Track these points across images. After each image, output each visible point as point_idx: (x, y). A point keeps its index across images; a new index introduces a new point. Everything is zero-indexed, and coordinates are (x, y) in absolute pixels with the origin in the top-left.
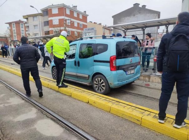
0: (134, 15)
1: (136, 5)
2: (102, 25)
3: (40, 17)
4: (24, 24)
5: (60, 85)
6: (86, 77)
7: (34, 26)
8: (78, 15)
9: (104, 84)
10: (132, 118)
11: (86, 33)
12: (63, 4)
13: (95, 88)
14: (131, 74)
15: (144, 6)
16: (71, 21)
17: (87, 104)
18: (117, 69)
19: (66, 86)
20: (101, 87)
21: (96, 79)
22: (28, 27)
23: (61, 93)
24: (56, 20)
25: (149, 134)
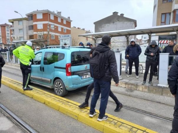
0: (114, 23)
1: (115, 13)
2: (85, 30)
3: (25, 22)
4: (10, 27)
5: (25, 88)
6: (49, 81)
7: (20, 30)
8: (62, 20)
9: (62, 87)
10: (72, 115)
11: (62, 40)
12: (48, 10)
13: (55, 90)
14: (86, 78)
15: (122, 15)
16: (55, 26)
17: (43, 104)
18: (72, 74)
19: (31, 89)
20: (60, 90)
21: (56, 83)
22: (13, 30)
23: (25, 95)
24: (40, 25)
25: (80, 126)
